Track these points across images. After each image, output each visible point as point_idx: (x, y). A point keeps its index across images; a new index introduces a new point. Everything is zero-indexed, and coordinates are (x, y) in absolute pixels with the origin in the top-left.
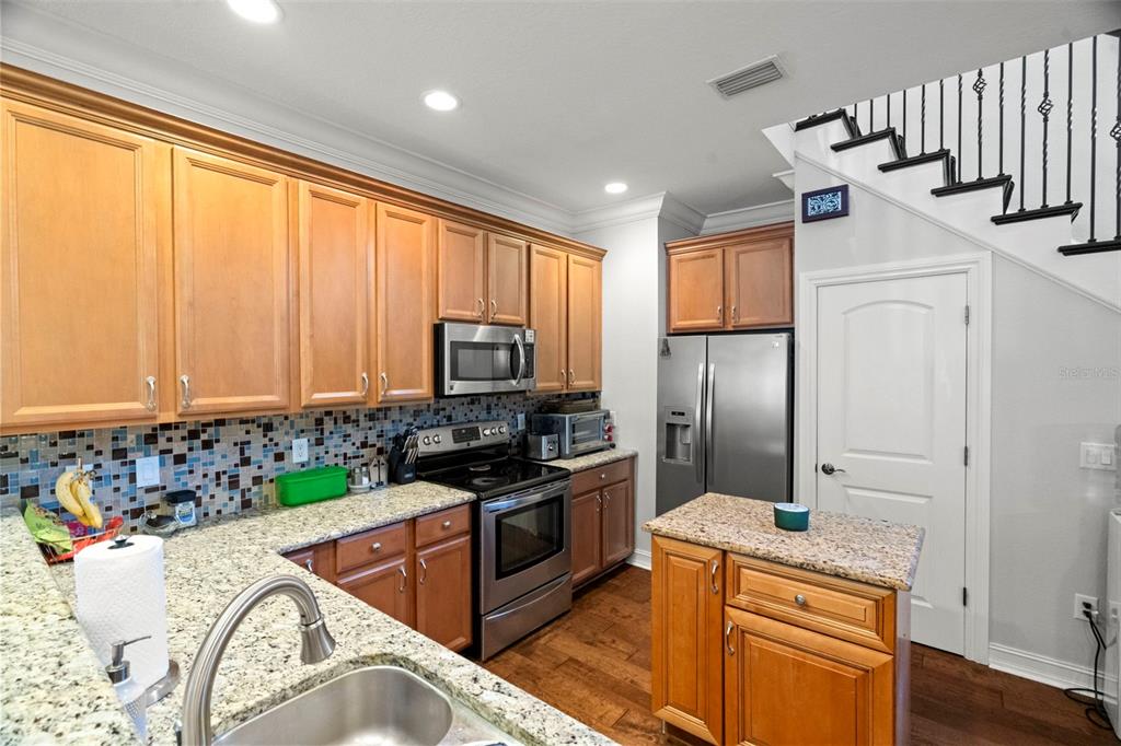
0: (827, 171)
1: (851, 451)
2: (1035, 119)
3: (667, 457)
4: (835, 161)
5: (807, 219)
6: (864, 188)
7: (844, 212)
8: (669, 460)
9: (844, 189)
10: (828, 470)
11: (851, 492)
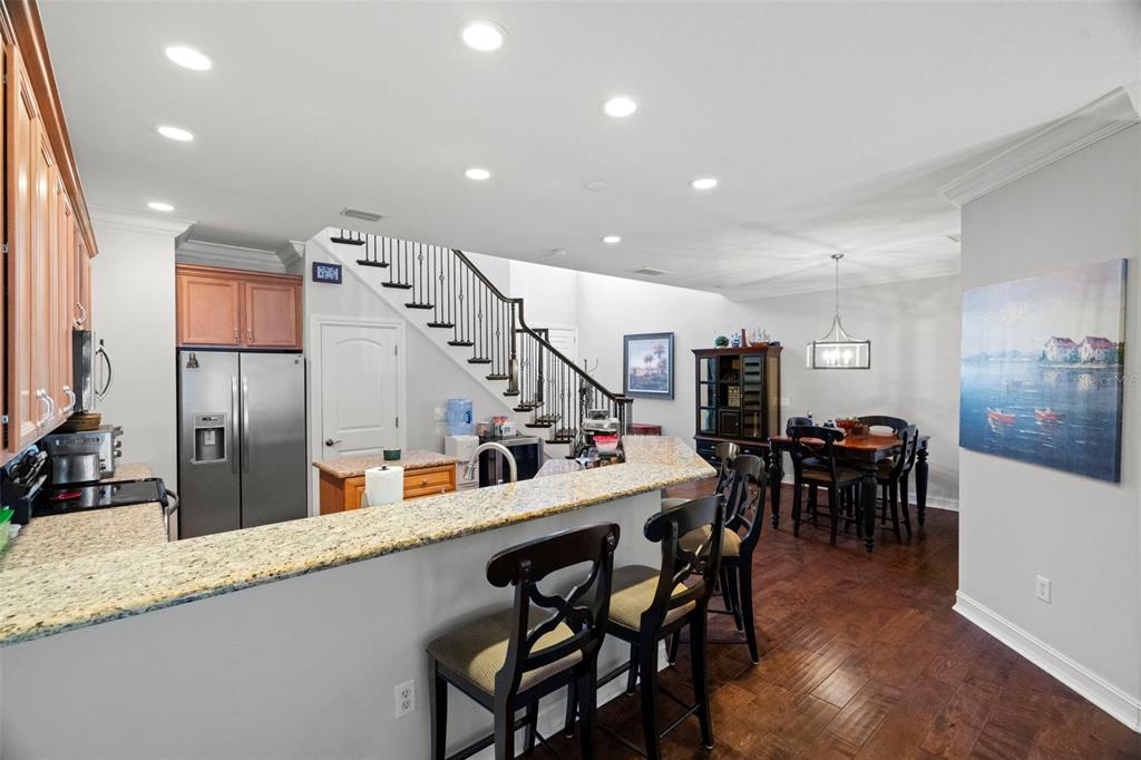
0: (327, 252)
1: (344, 429)
2: (417, 262)
3: (197, 460)
4: (333, 247)
5: (315, 279)
6: (348, 270)
7: (339, 281)
8: (199, 462)
9: (339, 267)
10: (329, 444)
11: (342, 454)
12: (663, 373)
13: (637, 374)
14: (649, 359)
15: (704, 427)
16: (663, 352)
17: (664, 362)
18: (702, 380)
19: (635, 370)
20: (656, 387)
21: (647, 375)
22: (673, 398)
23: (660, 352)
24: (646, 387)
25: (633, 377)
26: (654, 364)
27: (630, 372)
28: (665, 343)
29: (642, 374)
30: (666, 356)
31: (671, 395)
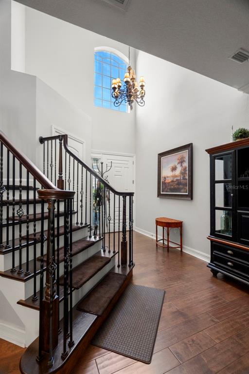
12: (184, 179)
13: (167, 181)
14: (174, 169)
15: (219, 226)
16: (184, 161)
17: (185, 169)
18: (217, 179)
19: (165, 178)
20: (178, 190)
21: (173, 181)
22: (192, 199)
23: (181, 162)
24: (172, 190)
25: (164, 183)
26: (178, 172)
27: (162, 180)
28: (185, 154)
29: (170, 181)
30: (186, 164)
31: (191, 196)
